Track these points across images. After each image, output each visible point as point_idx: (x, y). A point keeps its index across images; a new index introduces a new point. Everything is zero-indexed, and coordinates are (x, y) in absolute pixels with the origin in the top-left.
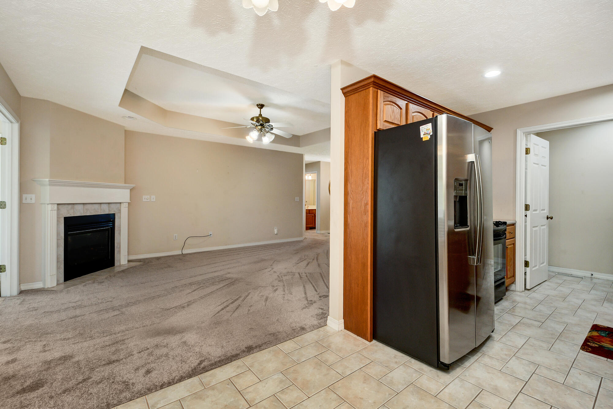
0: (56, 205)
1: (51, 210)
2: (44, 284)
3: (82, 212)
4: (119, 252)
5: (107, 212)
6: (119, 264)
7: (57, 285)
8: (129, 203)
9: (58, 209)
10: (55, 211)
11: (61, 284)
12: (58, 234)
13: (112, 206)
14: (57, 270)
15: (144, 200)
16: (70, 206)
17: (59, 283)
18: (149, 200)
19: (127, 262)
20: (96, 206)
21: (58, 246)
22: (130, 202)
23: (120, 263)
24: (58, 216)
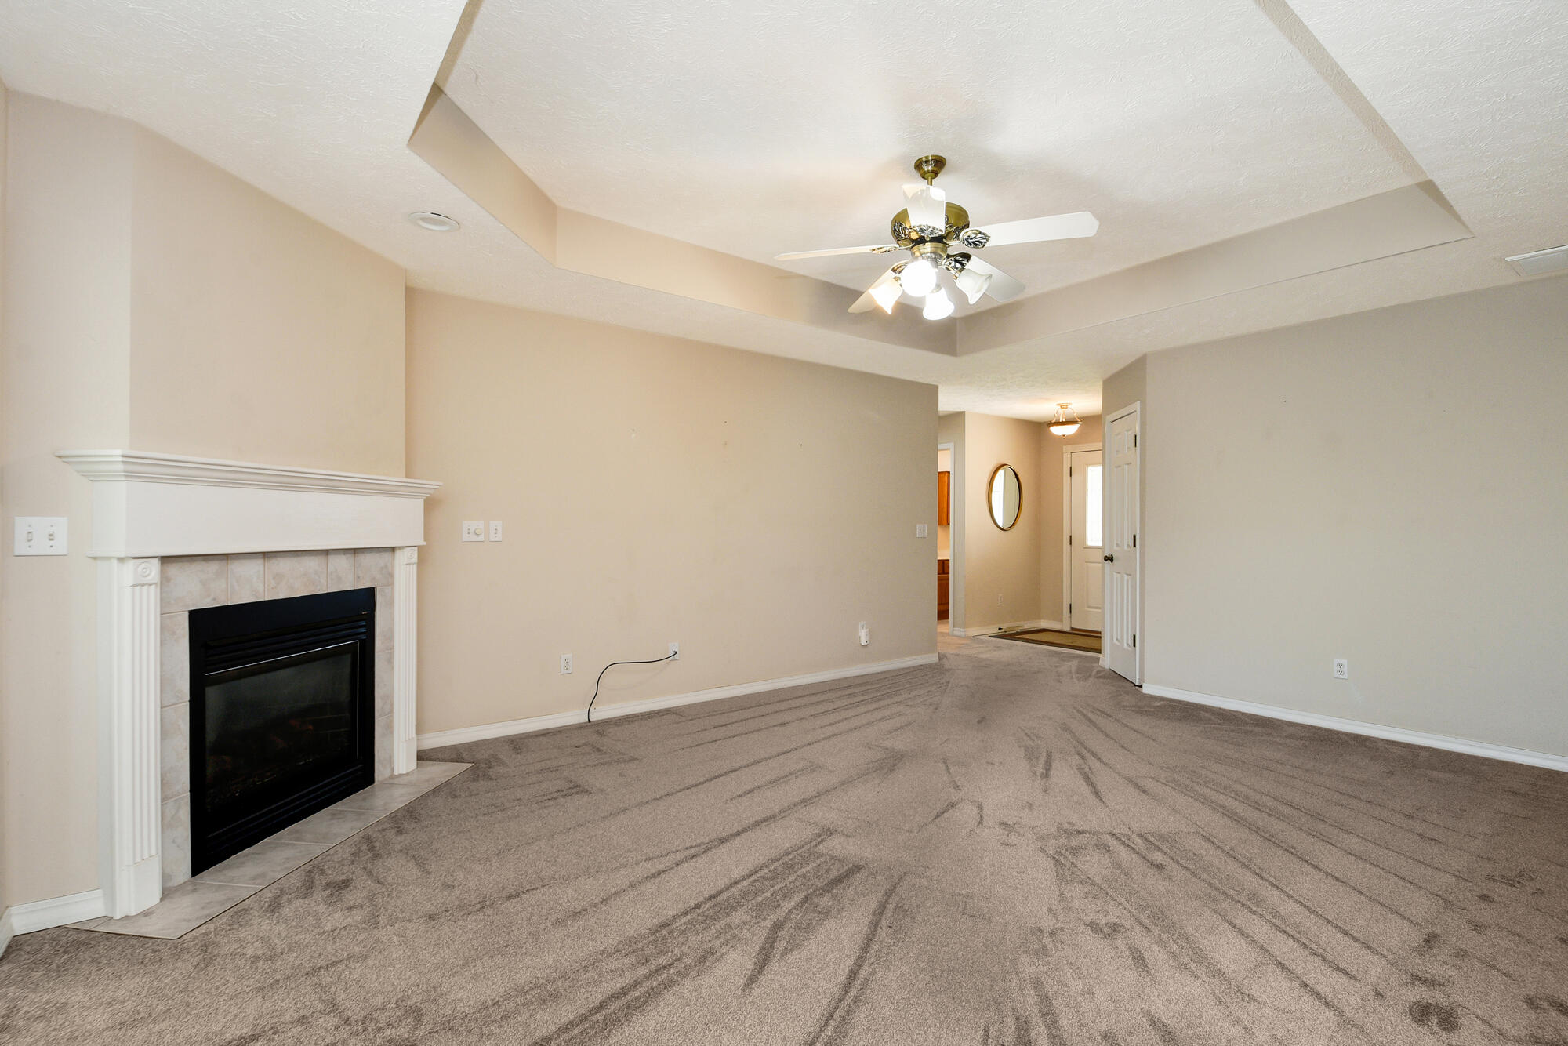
0: (156, 562)
1: (135, 586)
2: (111, 898)
3: (261, 589)
4: (390, 727)
5: (348, 585)
6: (387, 774)
7: (161, 899)
8: (420, 548)
9: (165, 581)
10: (153, 587)
11: (180, 888)
12: (164, 682)
13: (366, 560)
14: (163, 832)
15: (466, 537)
16: (213, 567)
17: (170, 884)
18: (481, 538)
19: (413, 764)
20: (312, 563)
21: (164, 733)
22: (425, 543)
23: (392, 770)
24: (162, 607)
